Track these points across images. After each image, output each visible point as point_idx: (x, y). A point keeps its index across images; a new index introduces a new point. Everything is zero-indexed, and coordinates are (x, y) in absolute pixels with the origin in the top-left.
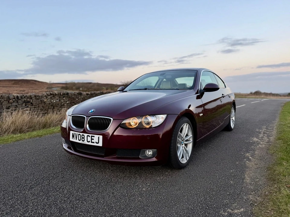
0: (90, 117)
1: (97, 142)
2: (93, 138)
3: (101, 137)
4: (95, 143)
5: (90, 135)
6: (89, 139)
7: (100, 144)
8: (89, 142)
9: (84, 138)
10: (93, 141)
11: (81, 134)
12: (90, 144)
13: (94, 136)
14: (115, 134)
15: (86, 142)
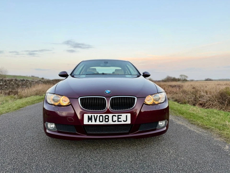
0: (111, 97)
1: (125, 120)
2: (119, 117)
3: (129, 115)
4: (122, 121)
5: (117, 115)
6: (115, 118)
7: (129, 122)
8: (116, 121)
9: (108, 119)
10: (119, 120)
11: (104, 115)
12: (117, 123)
13: (121, 115)
14: (142, 111)
15: (110, 122)
